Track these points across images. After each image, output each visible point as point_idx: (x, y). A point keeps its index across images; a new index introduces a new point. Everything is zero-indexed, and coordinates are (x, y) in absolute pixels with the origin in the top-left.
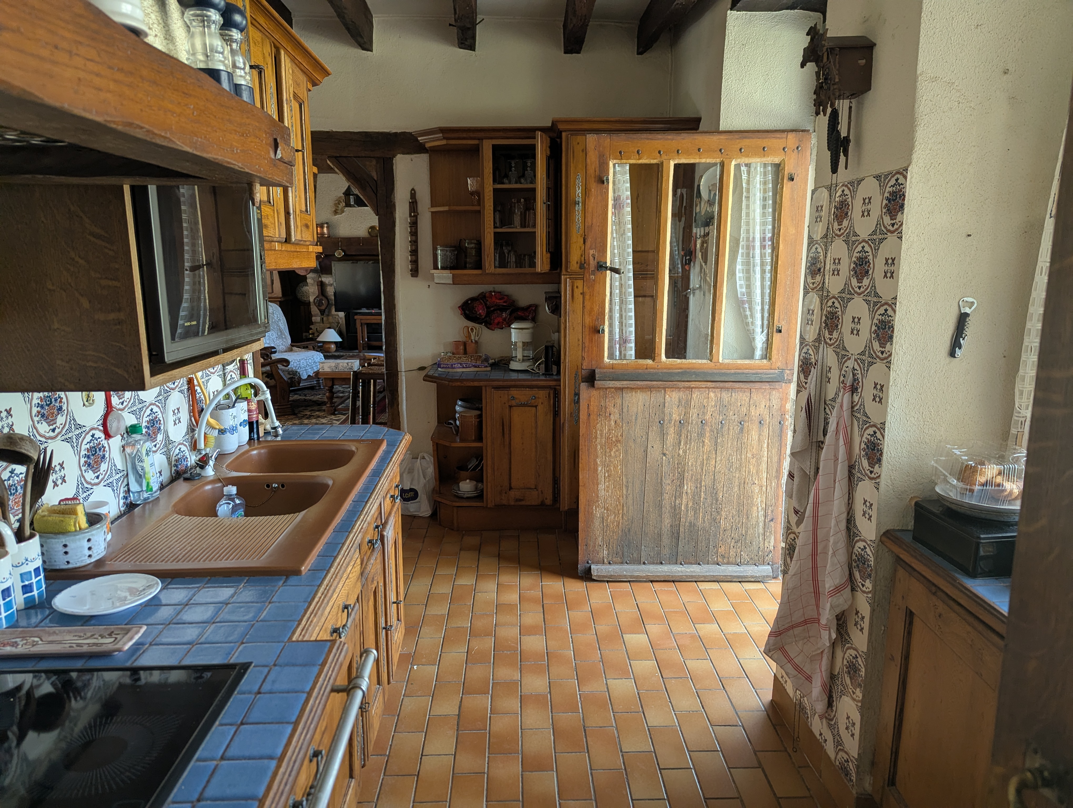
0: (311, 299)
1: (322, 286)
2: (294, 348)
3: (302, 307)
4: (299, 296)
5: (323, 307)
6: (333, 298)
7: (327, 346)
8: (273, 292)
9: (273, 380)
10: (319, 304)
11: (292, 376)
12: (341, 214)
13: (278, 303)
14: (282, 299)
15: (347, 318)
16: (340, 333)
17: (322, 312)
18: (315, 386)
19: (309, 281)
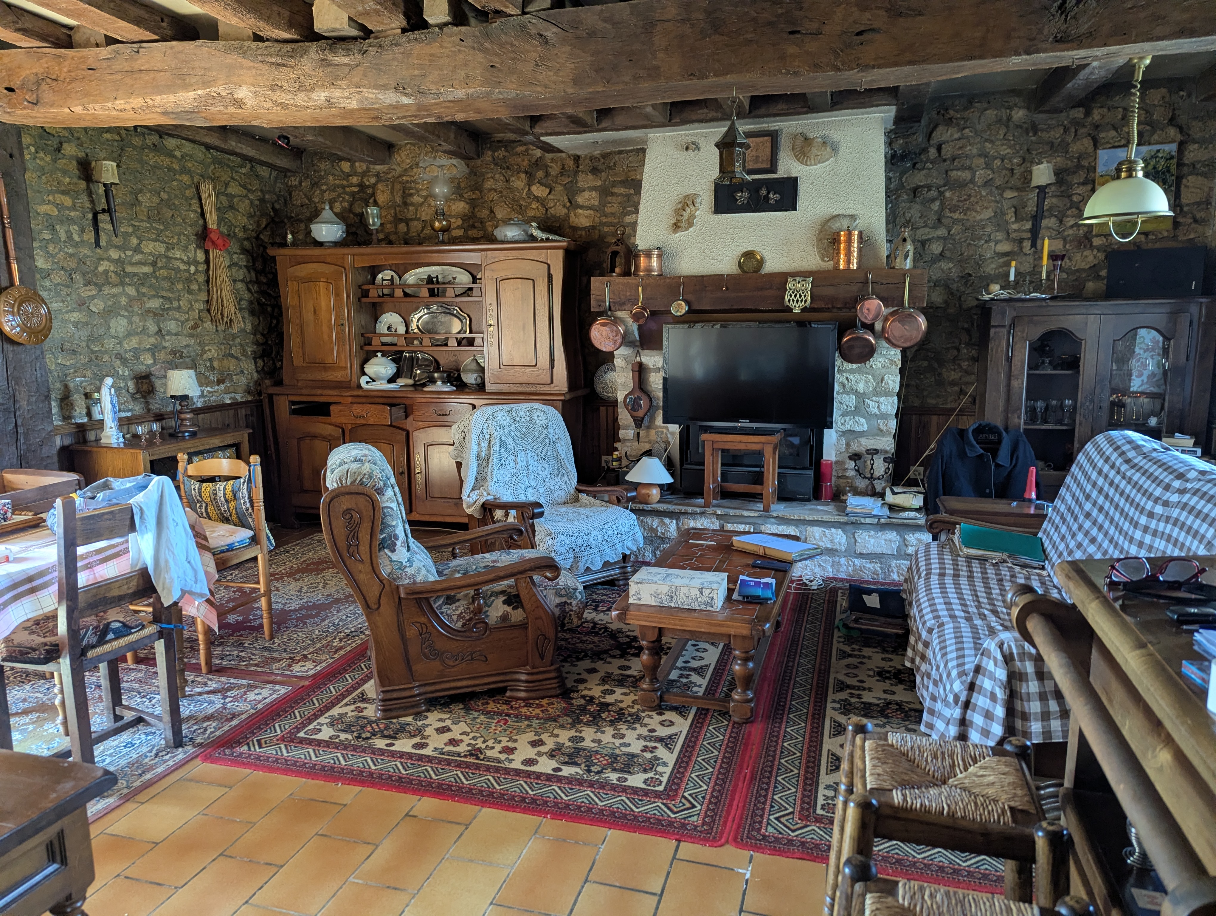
0: (620, 397)
1: (640, 371)
2: (583, 497)
3: (603, 409)
4: (599, 389)
5: (640, 413)
6: (661, 394)
7: (644, 491)
8: (552, 382)
9: (520, 610)
10: (633, 406)
11: (563, 599)
12: (687, 229)
13: (559, 404)
14: (568, 397)
15: (685, 437)
16: (669, 465)
17: (638, 422)
18: (618, 580)
19: (618, 362)
